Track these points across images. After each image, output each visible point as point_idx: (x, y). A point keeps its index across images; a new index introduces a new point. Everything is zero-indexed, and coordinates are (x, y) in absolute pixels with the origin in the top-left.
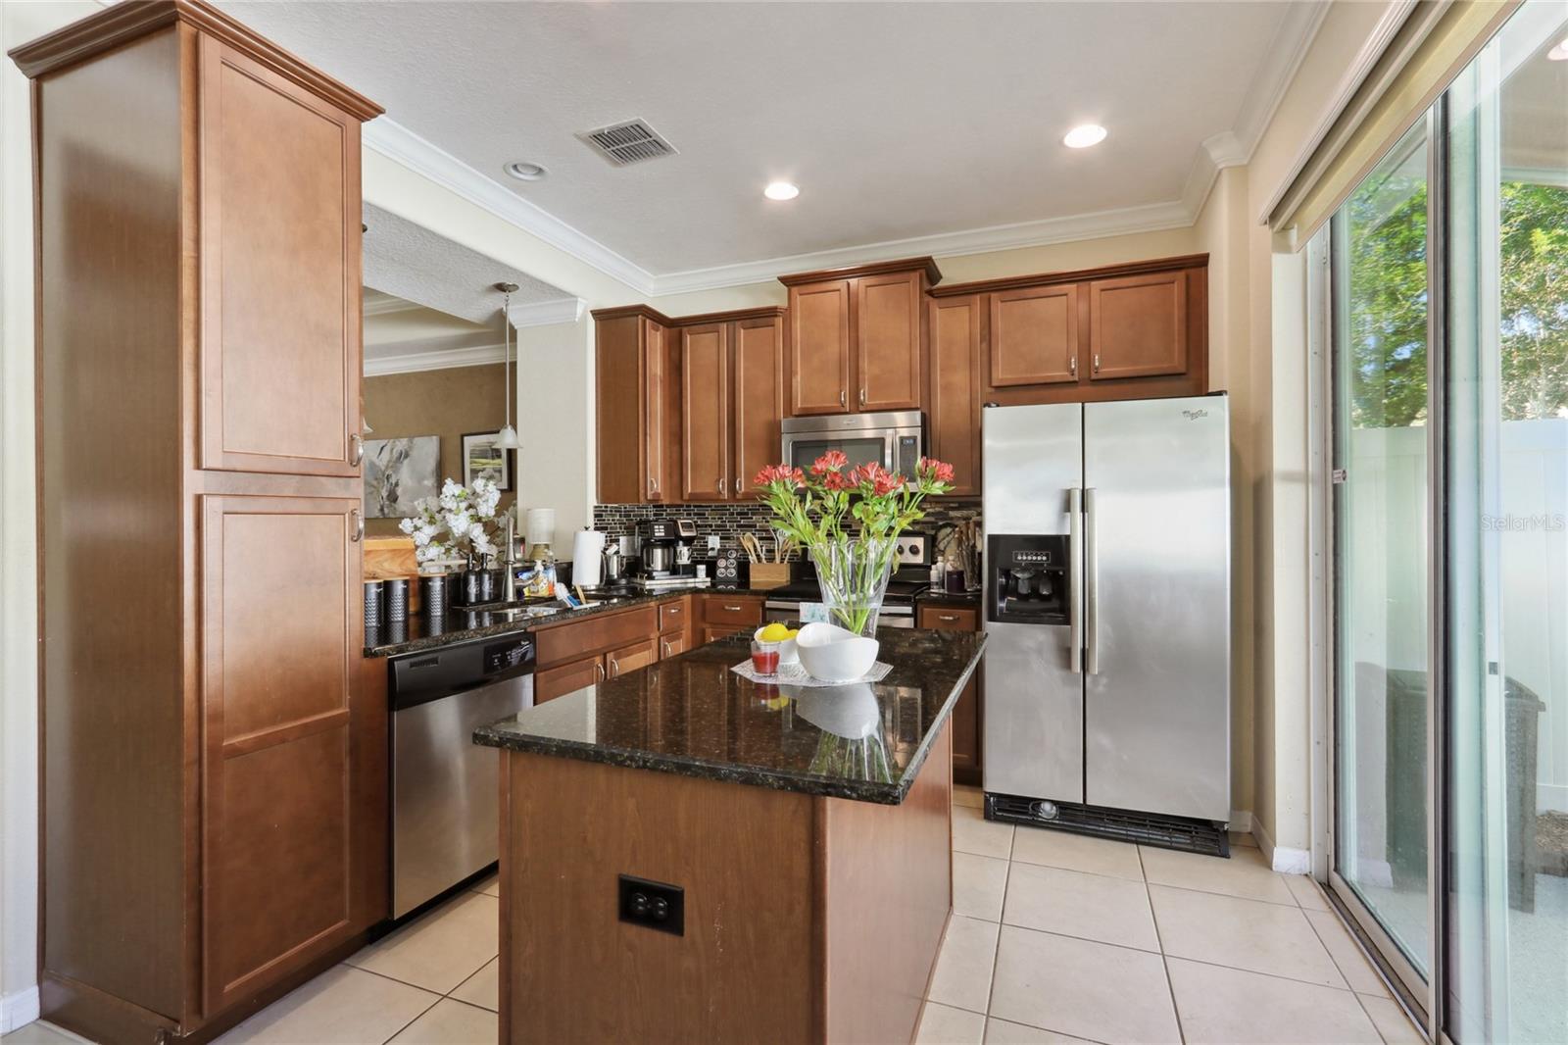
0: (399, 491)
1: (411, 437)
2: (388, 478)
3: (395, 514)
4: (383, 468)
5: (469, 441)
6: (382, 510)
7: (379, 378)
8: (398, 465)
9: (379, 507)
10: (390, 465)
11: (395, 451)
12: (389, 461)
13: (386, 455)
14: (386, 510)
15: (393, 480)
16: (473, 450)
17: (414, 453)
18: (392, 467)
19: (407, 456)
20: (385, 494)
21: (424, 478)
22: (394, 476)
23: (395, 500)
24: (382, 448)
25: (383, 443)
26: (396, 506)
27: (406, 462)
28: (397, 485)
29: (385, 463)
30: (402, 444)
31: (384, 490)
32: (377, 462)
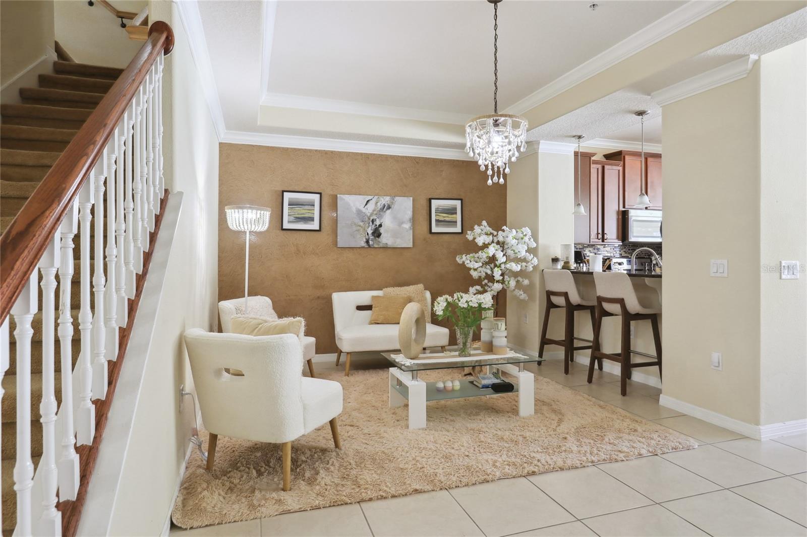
0: (382, 230)
1: (393, 197)
2: (373, 221)
3: (379, 245)
4: (369, 215)
5: (435, 203)
6: (367, 242)
7: (362, 154)
8: (381, 213)
9: (365, 240)
10: (375, 212)
11: (379, 204)
12: (374, 211)
13: (371, 206)
14: (371, 242)
15: (378, 223)
16: (438, 208)
17: (395, 207)
18: (376, 214)
19: (389, 208)
20: (370, 232)
21: (402, 223)
22: (377, 220)
23: (379, 235)
24: (368, 201)
25: (369, 198)
26: (379, 240)
27: (388, 211)
28: (380, 226)
29: (371, 211)
30: (386, 200)
31: (370, 228)
32: (364, 210)
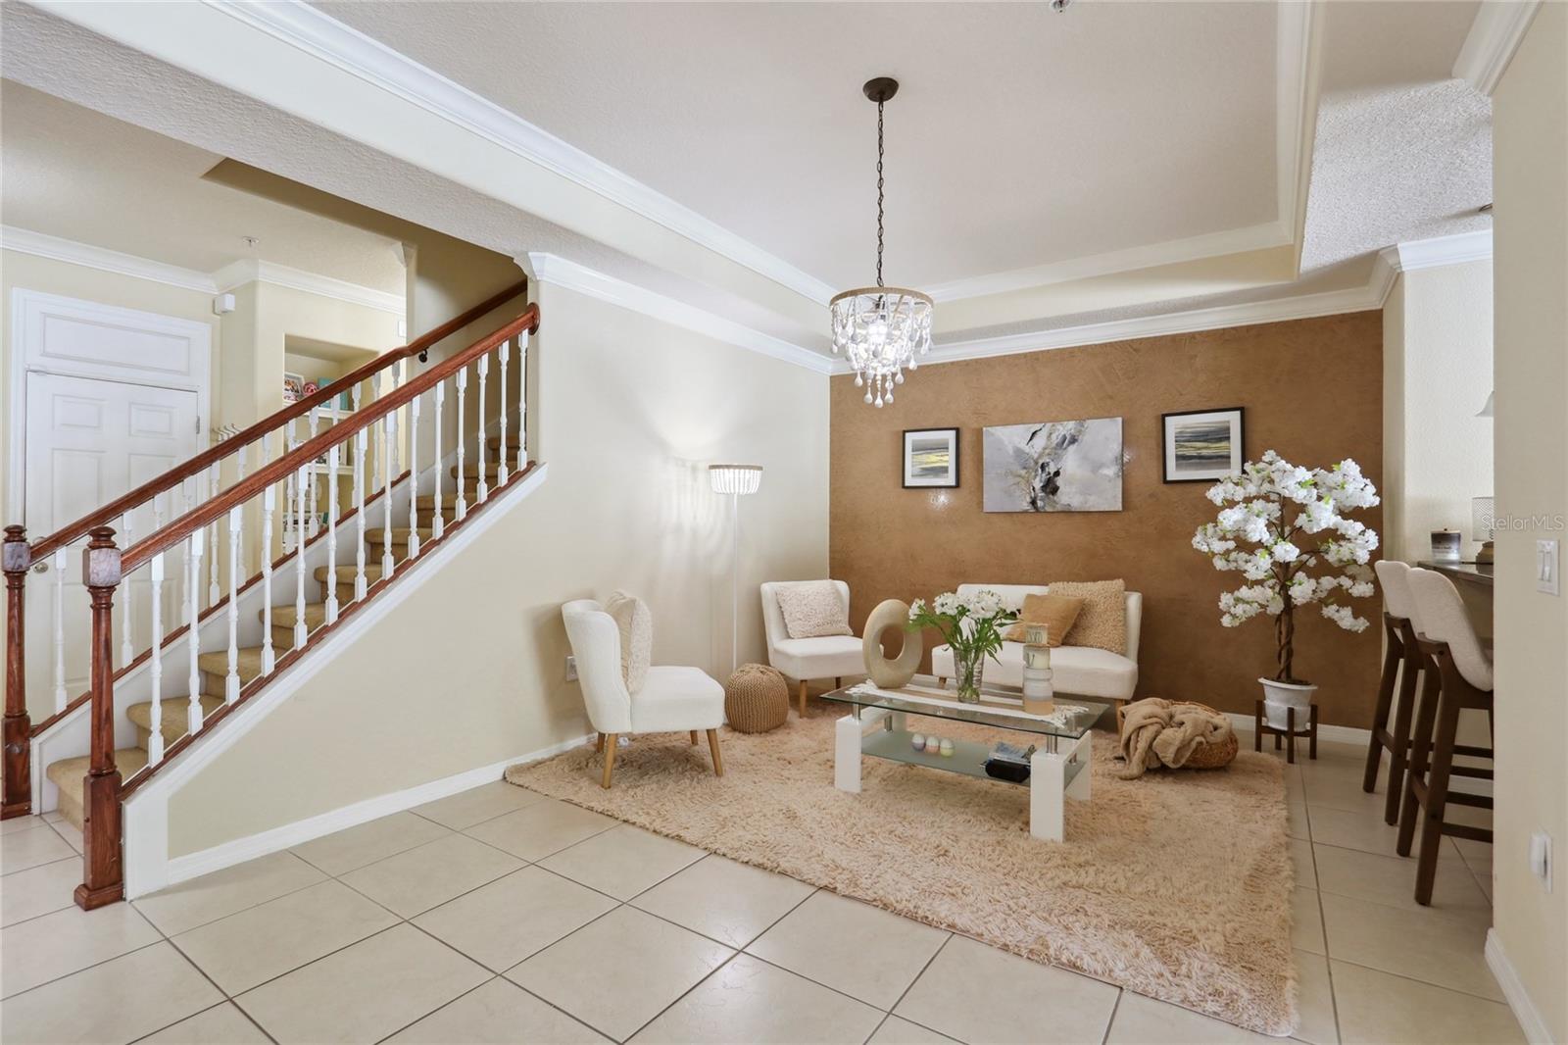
0: (1059, 481)
1: (1081, 420)
2: (1043, 467)
3: (1054, 507)
4: (1036, 456)
5: (1173, 425)
6: (1033, 502)
7: (1025, 355)
8: (1060, 452)
9: (1029, 500)
10: (1047, 451)
11: (1054, 436)
12: (1045, 449)
13: (1040, 442)
14: (1040, 503)
15: (1052, 469)
16: (1181, 432)
17: (1086, 439)
18: (1049, 454)
19: (1073, 440)
20: (1038, 484)
21: (1102, 465)
22: (1052, 464)
23: (1055, 490)
24: (1034, 434)
25: (1037, 427)
26: (1055, 498)
27: (1072, 448)
28: (1057, 474)
29: (1040, 450)
30: (1068, 427)
31: (1038, 479)
32: (1027, 449)
